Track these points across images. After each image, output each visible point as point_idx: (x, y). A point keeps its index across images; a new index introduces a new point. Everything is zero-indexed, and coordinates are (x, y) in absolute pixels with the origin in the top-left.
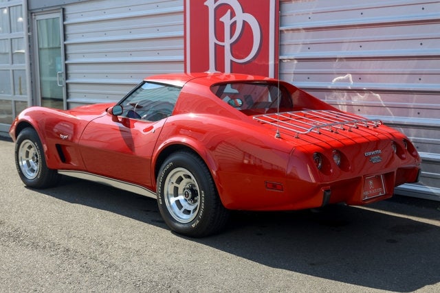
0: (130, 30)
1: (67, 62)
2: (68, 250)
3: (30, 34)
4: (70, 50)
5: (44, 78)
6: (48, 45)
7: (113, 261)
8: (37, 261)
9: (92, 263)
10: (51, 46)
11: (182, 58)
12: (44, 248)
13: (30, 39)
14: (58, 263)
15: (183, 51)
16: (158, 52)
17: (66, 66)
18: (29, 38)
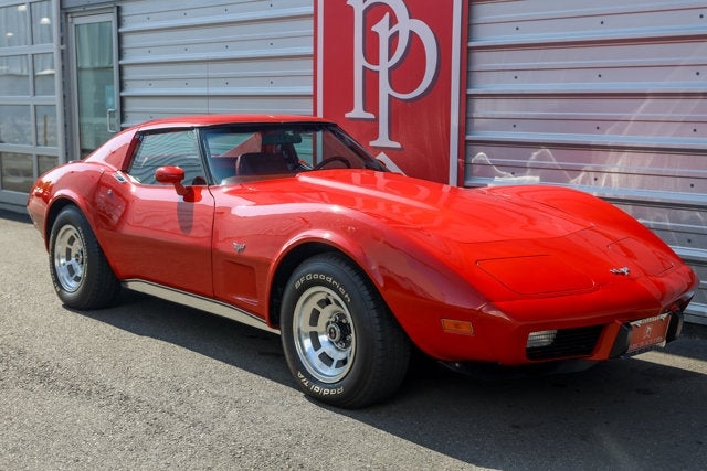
0: (226, 44)
1: (122, 94)
2: (126, 398)
3: (64, 47)
4: (129, 73)
5: (86, 120)
6: (92, 63)
7: (199, 416)
8: (78, 415)
9: (164, 419)
10: (97, 65)
11: (309, 90)
12: (90, 393)
13: (64, 55)
14: (111, 418)
15: (311, 79)
16: (271, 79)
17: (122, 99)
18: (62, 52)
